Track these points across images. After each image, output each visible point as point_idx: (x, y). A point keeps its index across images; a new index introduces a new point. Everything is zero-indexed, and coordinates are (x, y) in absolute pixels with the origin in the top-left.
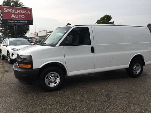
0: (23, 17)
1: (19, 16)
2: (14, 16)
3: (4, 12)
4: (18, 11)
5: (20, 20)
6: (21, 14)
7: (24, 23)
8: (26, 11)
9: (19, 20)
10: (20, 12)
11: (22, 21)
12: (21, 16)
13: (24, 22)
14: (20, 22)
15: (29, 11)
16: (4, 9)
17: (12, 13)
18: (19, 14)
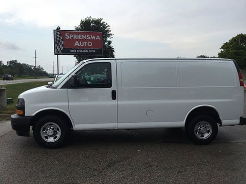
0: (90, 44)
1: (84, 44)
2: (78, 44)
3: (66, 38)
4: (83, 36)
5: (86, 50)
6: (88, 41)
7: (90, 53)
8: (94, 36)
9: (84, 50)
10: (87, 37)
11: (88, 50)
12: (87, 44)
13: (91, 51)
14: (85, 51)
15: (98, 36)
16: (66, 35)
17: (75, 40)
18: (84, 40)
